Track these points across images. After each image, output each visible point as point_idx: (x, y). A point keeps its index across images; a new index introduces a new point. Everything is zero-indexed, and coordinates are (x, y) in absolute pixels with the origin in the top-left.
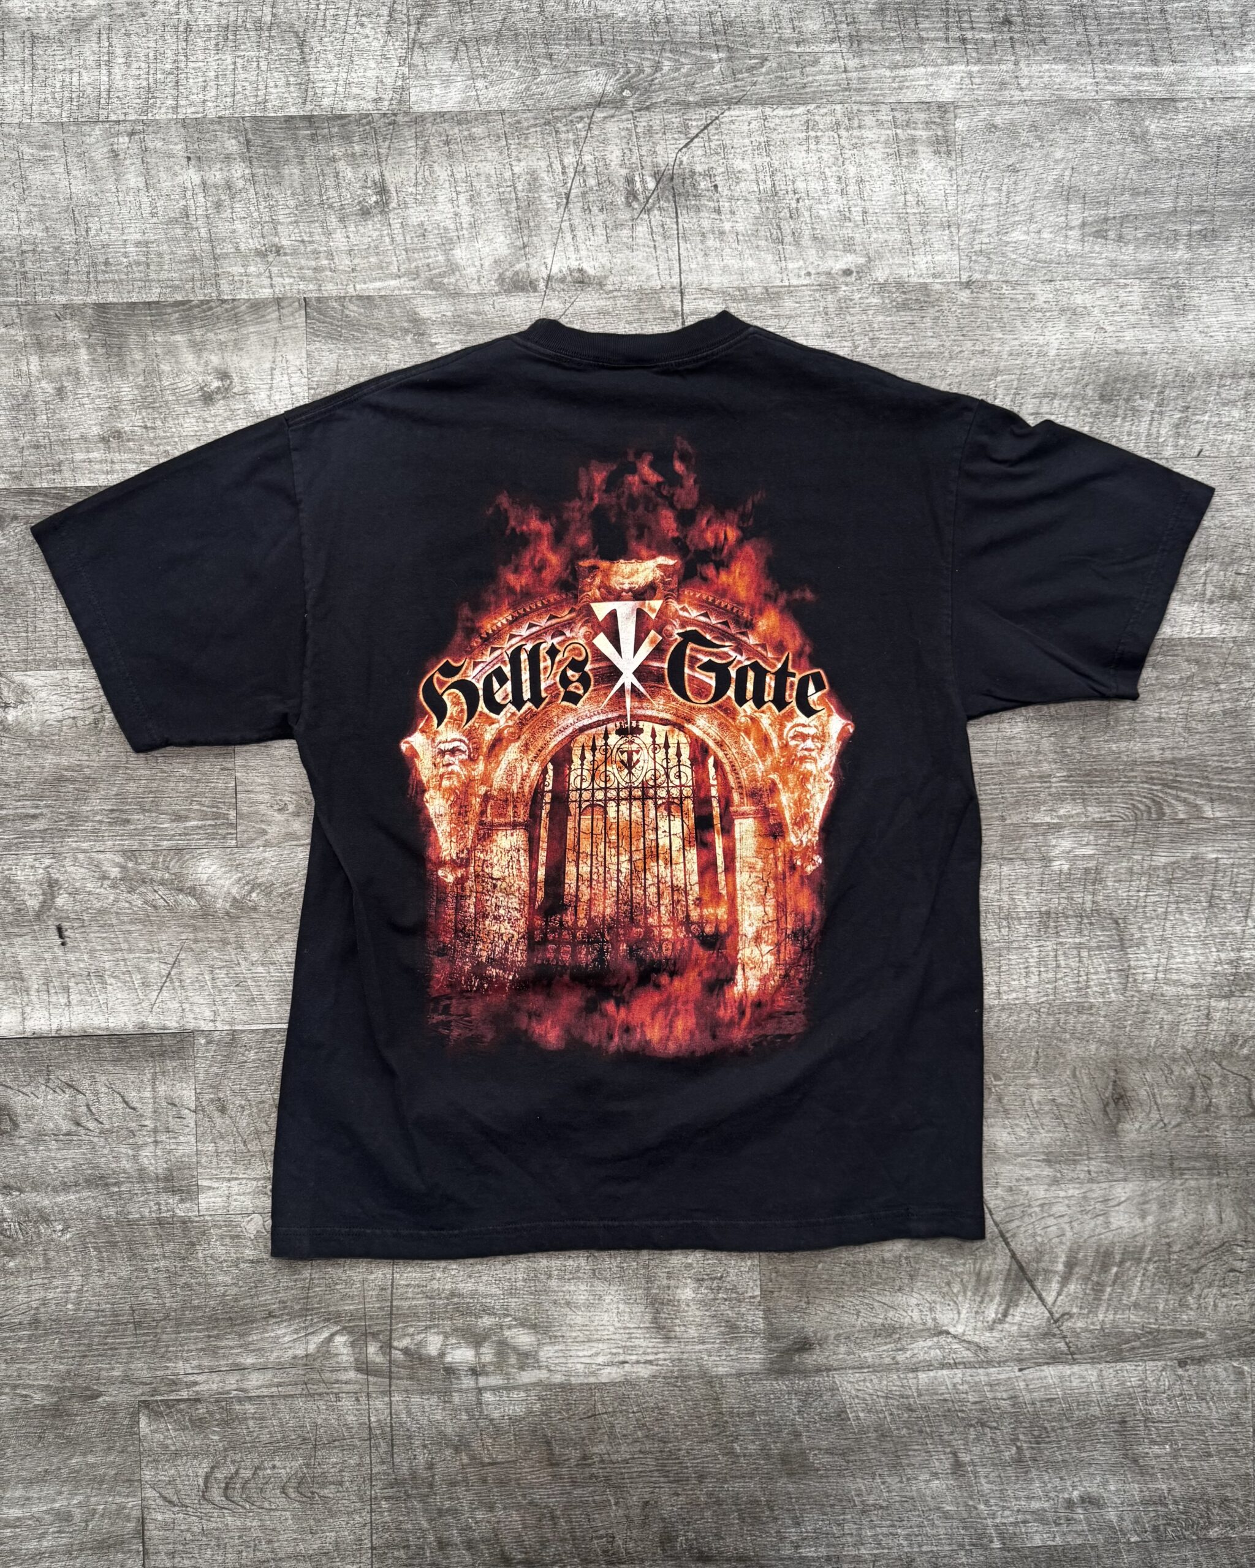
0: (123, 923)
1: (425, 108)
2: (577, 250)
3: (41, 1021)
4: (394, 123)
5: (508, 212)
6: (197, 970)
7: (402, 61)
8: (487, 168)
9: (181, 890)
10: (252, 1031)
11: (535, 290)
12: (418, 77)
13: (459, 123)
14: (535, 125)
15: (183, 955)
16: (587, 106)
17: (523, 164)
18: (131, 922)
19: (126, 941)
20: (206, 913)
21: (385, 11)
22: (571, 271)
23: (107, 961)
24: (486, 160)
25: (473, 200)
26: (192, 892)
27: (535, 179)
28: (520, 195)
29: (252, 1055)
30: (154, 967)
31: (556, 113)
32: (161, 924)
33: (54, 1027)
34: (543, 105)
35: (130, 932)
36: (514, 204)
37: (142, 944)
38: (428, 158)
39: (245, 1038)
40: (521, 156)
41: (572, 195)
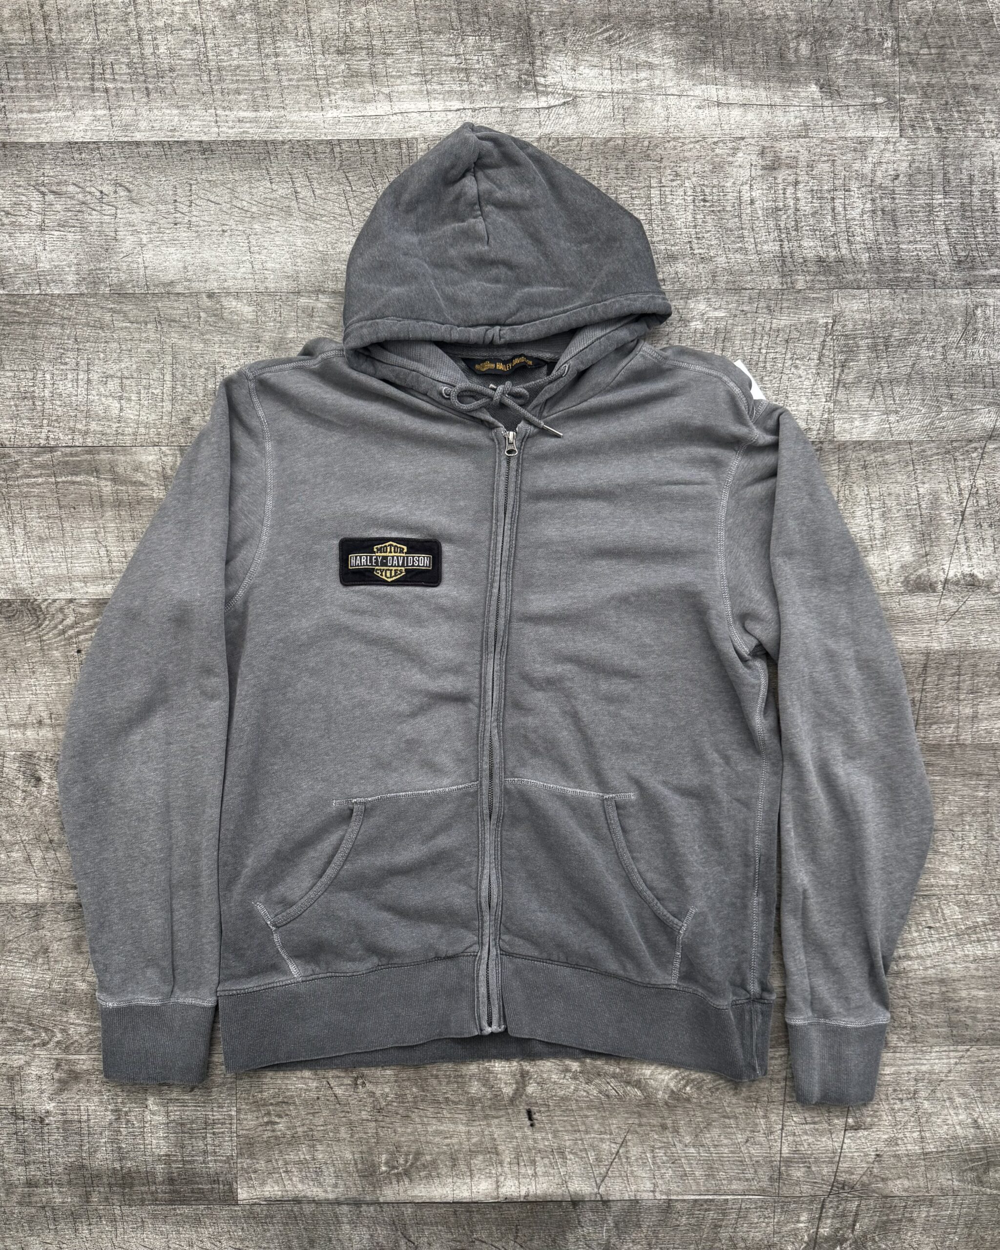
0: (581, 1109)
1: (846, 437)
2: (970, 558)
3: (511, 1188)
4: (821, 449)
5: (914, 526)
6: (640, 1150)
7: (829, 397)
8: (897, 489)
9: (628, 1083)
10: (684, 1201)
11: (934, 591)
12: (840, 411)
13: (875, 451)
14: (938, 454)
15: (629, 1137)
16: (980, 439)
17: (926, 486)
18: (589, 1108)
19: (584, 1123)
20: (648, 1102)
21: (815, 355)
22: (964, 576)
23: (567, 1140)
24: (897, 482)
25: (885, 515)
26: (638, 1084)
27: (937, 499)
28: (924, 512)
29: (684, 1220)
30: (605, 1146)
31: (955, 444)
32: (613, 1112)
33: (523, 1193)
34: (944, 437)
35: (587, 1117)
36: (919, 520)
37: (596, 1127)
38: (848, 480)
39: (679, 1206)
40: (926, 480)
41: (967, 513)
